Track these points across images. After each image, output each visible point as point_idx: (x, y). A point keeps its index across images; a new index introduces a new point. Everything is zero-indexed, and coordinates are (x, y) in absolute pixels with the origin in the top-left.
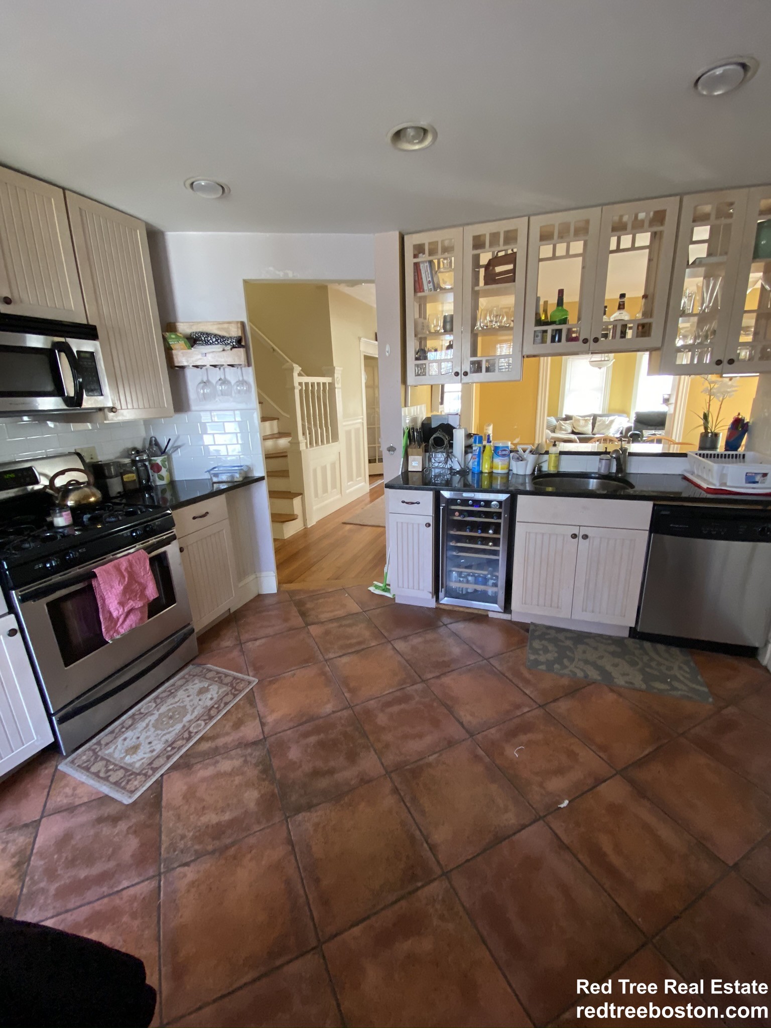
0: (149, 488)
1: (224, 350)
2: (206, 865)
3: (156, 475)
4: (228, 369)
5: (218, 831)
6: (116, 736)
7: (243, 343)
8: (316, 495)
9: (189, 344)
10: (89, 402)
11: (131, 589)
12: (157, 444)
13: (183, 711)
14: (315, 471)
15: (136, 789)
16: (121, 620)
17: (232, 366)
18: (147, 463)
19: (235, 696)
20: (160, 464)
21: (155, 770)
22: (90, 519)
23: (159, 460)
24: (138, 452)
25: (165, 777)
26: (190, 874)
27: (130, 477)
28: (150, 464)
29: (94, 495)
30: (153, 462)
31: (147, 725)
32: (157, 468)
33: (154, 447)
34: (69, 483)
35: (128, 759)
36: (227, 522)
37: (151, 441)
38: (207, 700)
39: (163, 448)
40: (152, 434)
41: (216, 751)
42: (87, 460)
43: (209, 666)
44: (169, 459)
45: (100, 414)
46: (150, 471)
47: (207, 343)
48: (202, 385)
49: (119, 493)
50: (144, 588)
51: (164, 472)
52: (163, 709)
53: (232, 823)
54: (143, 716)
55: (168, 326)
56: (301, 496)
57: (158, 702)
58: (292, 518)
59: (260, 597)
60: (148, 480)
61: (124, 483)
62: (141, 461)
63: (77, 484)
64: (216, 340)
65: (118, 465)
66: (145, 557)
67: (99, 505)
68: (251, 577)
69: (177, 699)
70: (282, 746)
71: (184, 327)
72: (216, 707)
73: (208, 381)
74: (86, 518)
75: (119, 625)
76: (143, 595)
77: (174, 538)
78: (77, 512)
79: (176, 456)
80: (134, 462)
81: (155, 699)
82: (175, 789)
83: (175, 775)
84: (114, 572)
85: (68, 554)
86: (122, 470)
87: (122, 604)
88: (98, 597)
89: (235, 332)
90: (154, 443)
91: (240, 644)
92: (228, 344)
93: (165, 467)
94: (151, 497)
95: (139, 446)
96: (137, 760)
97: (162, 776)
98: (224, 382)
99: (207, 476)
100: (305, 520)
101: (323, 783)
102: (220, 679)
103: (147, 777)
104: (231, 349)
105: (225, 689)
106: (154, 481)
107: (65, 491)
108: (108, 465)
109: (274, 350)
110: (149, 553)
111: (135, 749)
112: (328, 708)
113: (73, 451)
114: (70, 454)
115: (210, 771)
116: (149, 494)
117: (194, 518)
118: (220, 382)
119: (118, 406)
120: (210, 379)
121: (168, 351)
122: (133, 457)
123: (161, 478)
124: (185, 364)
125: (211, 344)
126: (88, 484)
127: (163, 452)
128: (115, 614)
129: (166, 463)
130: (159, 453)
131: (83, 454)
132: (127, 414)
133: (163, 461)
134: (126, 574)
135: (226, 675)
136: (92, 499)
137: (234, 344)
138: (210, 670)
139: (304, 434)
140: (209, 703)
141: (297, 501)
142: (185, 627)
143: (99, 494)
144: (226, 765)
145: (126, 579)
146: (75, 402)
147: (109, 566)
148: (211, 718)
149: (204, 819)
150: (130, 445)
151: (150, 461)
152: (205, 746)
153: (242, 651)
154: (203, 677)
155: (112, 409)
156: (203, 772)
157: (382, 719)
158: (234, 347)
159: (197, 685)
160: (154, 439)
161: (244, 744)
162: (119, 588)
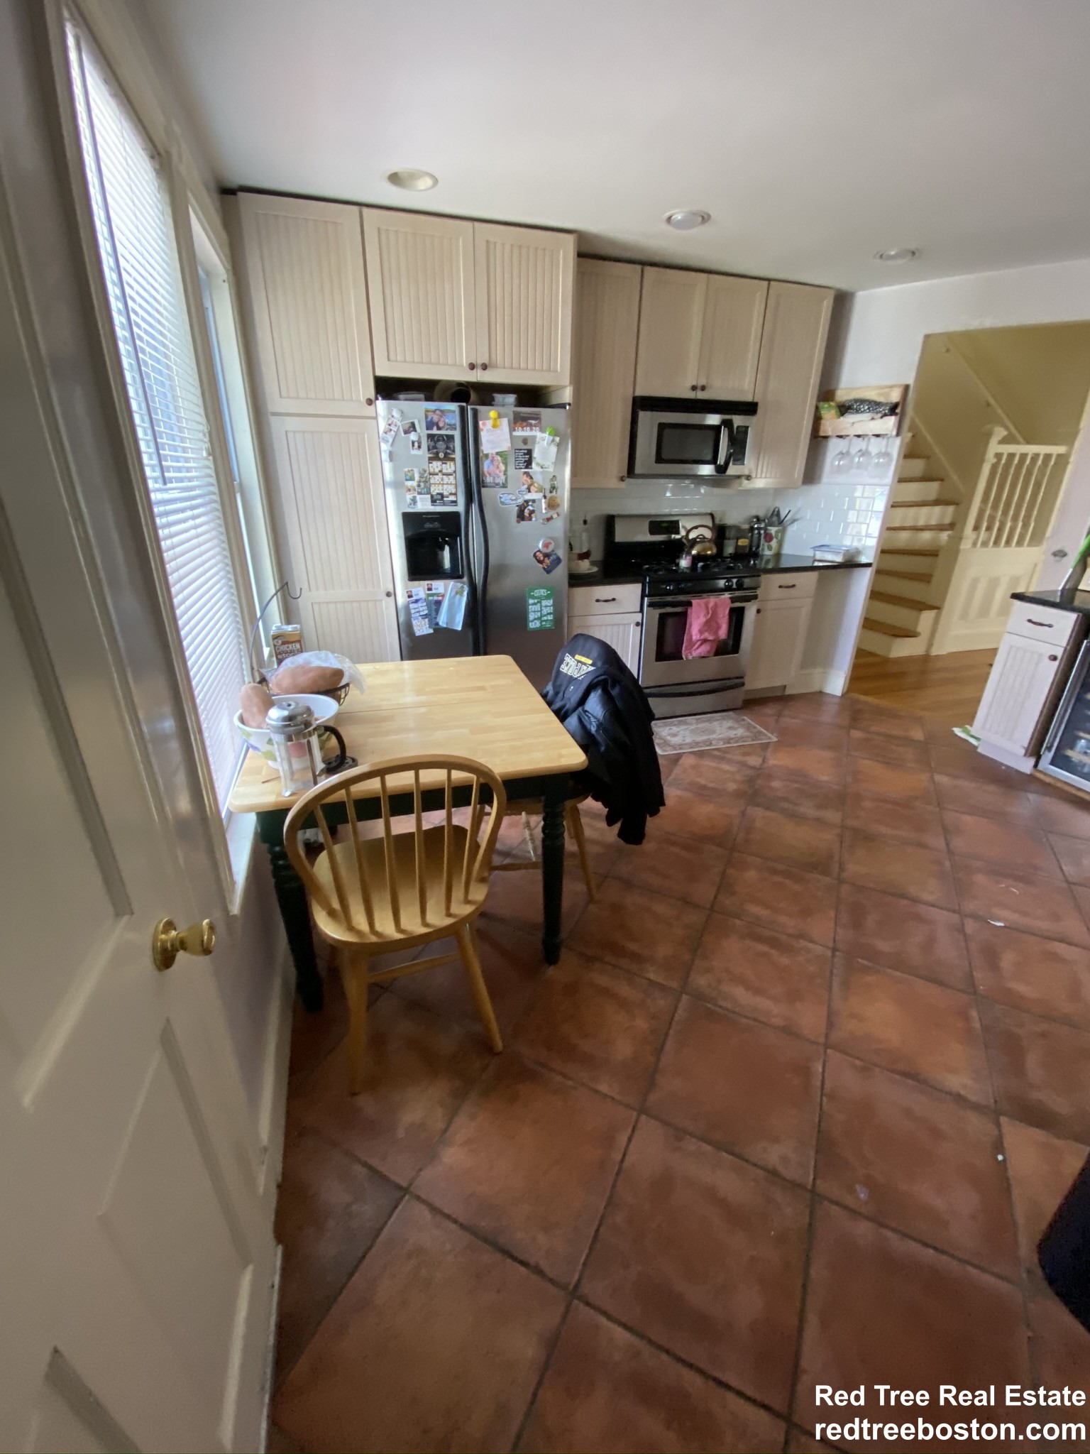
0: (756, 555)
1: (873, 419)
2: (687, 794)
3: (766, 544)
4: (874, 440)
5: (704, 787)
6: (666, 725)
7: (898, 411)
8: (964, 616)
9: (839, 413)
10: (732, 470)
11: (710, 624)
12: (778, 514)
13: (713, 732)
14: (975, 581)
15: (667, 751)
16: (696, 646)
17: (878, 436)
18: (762, 532)
19: (753, 740)
20: (774, 534)
21: (680, 749)
22: (702, 567)
23: (773, 530)
24: (759, 520)
25: (685, 755)
26: (679, 793)
27: (743, 542)
28: (765, 532)
29: (711, 549)
30: (768, 532)
31: (687, 729)
32: (769, 538)
33: (776, 518)
34: (697, 537)
35: (669, 738)
36: (809, 601)
37: (774, 511)
38: (732, 734)
39: (782, 518)
40: (777, 505)
41: (723, 758)
42: (717, 521)
43: (745, 717)
44: (783, 531)
45: (738, 481)
46: (762, 539)
47: (858, 411)
48: (840, 456)
49: (730, 554)
50: (719, 627)
51: (774, 543)
52: (700, 726)
53: (713, 789)
54: (686, 724)
55: (826, 394)
56: (935, 611)
57: (698, 722)
58: (911, 634)
59: (821, 693)
60: (758, 546)
61: (737, 547)
62: (759, 529)
63: (703, 539)
64: (869, 408)
65: (737, 528)
66: (730, 605)
67: (712, 557)
68: (819, 670)
69: (711, 725)
70: (769, 777)
71: (842, 395)
72: (737, 739)
73: (848, 453)
74: (700, 565)
75: (694, 648)
76: (716, 633)
77: (755, 597)
78: (696, 559)
79: (792, 530)
80: (752, 529)
81: (697, 719)
82: (688, 761)
83: (692, 757)
84: (703, 606)
85: (680, 584)
86: (740, 533)
87: (701, 632)
88: (688, 624)
89: (895, 396)
90: (776, 513)
91: (779, 715)
92: (880, 412)
93: (777, 538)
94: (755, 564)
95: (761, 514)
96: (674, 740)
97: (684, 753)
98: (864, 453)
99: (810, 553)
100: (930, 645)
101: (785, 805)
102: (748, 727)
103: (675, 749)
104: (882, 417)
105: (747, 734)
106: (763, 550)
107: (694, 543)
108: (730, 527)
109: (989, 405)
110: (732, 602)
111: (675, 735)
112: (825, 778)
113: (709, 512)
114: (706, 514)
115: (713, 764)
116: (754, 562)
117: (780, 587)
118: (860, 454)
119: (754, 475)
120: (851, 450)
121: (817, 419)
122: (752, 524)
123: (770, 548)
124: (830, 433)
125: (862, 412)
126: (710, 541)
127: (781, 522)
128: (694, 638)
129: (780, 534)
130: (776, 523)
131: (715, 516)
132: (759, 483)
133: (777, 532)
134: (710, 612)
135: (755, 727)
136: (709, 552)
137: (887, 411)
138: (744, 720)
139: (977, 528)
140: (732, 736)
141: (927, 617)
142: (737, 678)
143: (715, 551)
144: (726, 767)
145: (710, 615)
146: (722, 470)
147: (703, 601)
148: (729, 743)
149: (698, 780)
150: (754, 513)
151: (765, 529)
152: (716, 753)
153: (777, 721)
154: (737, 721)
155: (748, 477)
156: (708, 763)
157: (868, 804)
158: (885, 415)
159: (730, 723)
160: (777, 510)
161: (744, 764)
162: (702, 620)
